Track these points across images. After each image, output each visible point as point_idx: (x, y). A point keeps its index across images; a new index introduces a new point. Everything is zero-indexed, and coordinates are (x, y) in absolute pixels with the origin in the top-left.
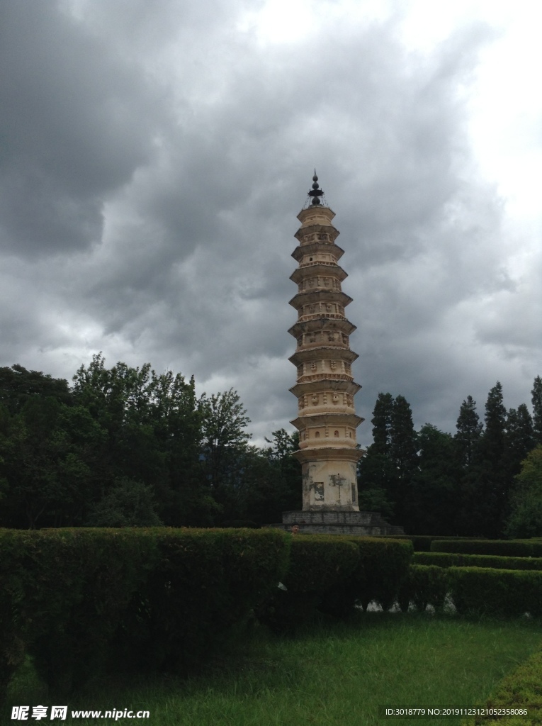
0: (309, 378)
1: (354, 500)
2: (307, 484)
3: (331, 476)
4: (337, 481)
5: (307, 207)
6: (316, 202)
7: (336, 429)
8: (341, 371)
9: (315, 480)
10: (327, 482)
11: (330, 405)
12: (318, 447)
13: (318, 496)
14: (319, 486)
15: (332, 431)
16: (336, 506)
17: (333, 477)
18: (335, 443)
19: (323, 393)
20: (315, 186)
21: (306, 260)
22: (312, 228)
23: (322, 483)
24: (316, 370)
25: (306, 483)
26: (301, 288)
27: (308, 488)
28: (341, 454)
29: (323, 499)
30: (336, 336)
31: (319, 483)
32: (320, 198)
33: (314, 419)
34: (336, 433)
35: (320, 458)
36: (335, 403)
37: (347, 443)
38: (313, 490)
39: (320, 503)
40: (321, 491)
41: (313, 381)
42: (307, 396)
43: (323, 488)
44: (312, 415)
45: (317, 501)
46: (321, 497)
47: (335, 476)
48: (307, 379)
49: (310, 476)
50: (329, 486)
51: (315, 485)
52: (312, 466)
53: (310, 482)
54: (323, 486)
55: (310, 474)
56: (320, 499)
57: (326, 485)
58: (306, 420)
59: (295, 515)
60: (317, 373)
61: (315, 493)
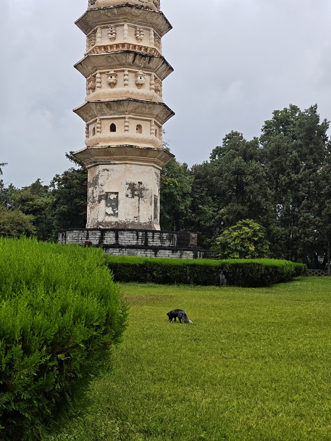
2: (95, 195)
3: (130, 184)
4: (136, 190)
7: (139, 122)
9: (106, 189)
10: (123, 192)
11: (132, 89)
13: (110, 211)
14: (112, 197)
15: (133, 125)
16: (133, 223)
18: (138, 141)
19: (123, 71)
23: (117, 193)
24: (114, 39)
25: (93, 192)
27: (97, 199)
29: (116, 215)
31: (112, 193)
34: (139, 127)
35: (115, 159)
36: (139, 85)
37: (152, 142)
38: (103, 202)
39: (113, 219)
40: (114, 204)
41: (110, 52)
42: (101, 73)
43: (116, 200)
44: (107, 100)
45: (107, 217)
46: (114, 211)
47: (134, 184)
48: (103, 49)
49: (100, 184)
50: (125, 197)
51: (107, 196)
52: (104, 170)
53: (100, 192)
54: (117, 197)
55: (100, 181)
56: (112, 214)
57: (121, 196)
58: (98, 107)
59: (77, 234)
60: (116, 42)
61: (107, 205)
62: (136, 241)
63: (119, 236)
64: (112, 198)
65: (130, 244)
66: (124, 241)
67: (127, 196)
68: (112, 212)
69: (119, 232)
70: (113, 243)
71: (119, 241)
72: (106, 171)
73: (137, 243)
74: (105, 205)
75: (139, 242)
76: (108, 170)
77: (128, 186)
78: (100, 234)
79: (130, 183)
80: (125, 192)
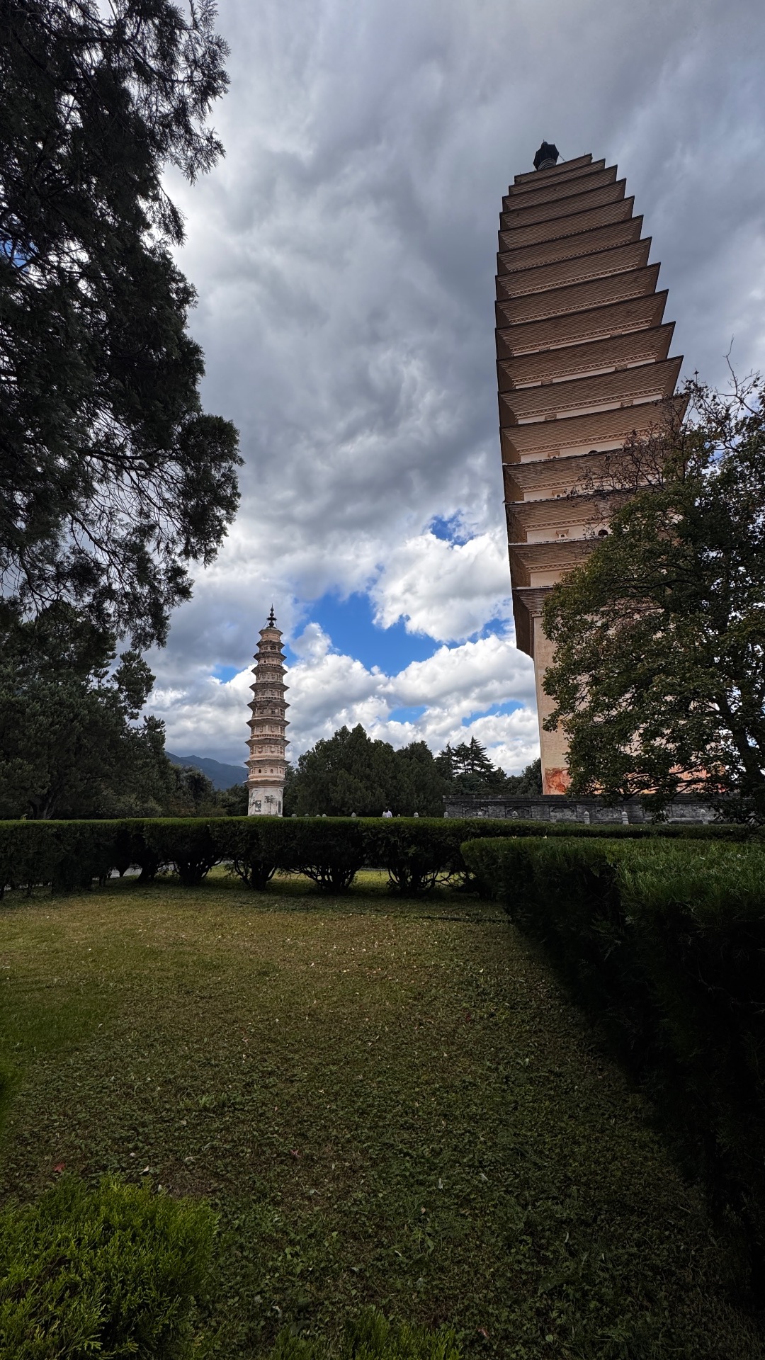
0: (258, 736)
1: (279, 811)
2: (251, 802)
4: (269, 800)
5: (265, 628)
6: (271, 625)
7: (271, 769)
8: (278, 732)
9: (256, 799)
10: (263, 800)
11: (269, 754)
12: (259, 779)
13: (257, 809)
14: (258, 803)
15: (269, 770)
16: (268, 815)
17: (267, 798)
18: (270, 777)
19: (266, 746)
20: (272, 615)
21: (262, 662)
22: (267, 643)
23: (260, 801)
24: (262, 731)
25: (251, 800)
26: (258, 678)
27: (251, 804)
28: (274, 784)
29: (259, 811)
30: (276, 711)
31: (258, 801)
32: (274, 622)
33: (258, 761)
34: (272, 771)
35: (260, 786)
36: (272, 752)
37: (278, 777)
38: (255, 804)
39: (258, 813)
40: (259, 806)
41: (260, 738)
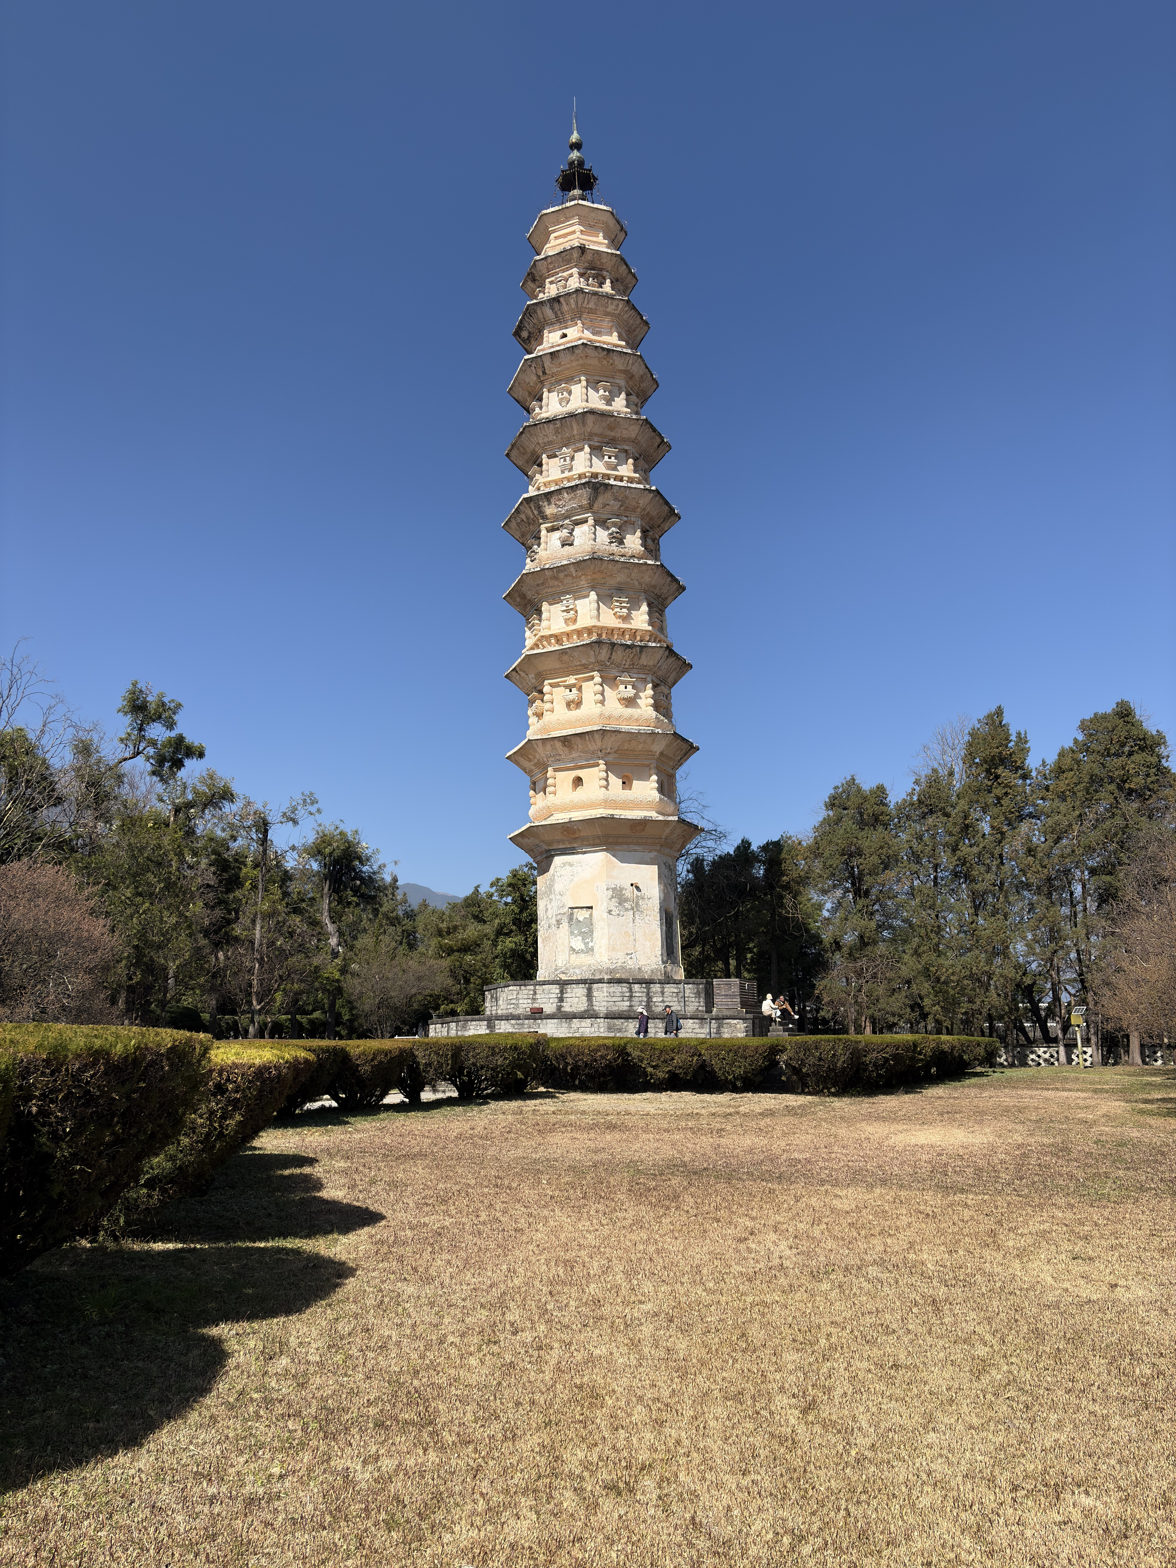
2: (549, 913)
3: (614, 889)
4: (627, 901)
7: (627, 771)
8: (638, 621)
9: (570, 902)
10: (602, 904)
11: (613, 710)
12: (578, 815)
13: (577, 943)
14: (582, 916)
16: (624, 966)
17: (618, 895)
18: (625, 805)
19: (593, 677)
21: (553, 339)
23: (589, 908)
24: (574, 620)
25: (548, 910)
27: (553, 921)
29: (590, 950)
31: (582, 908)
35: (583, 844)
36: (625, 701)
38: (565, 925)
39: (585, 960)
40: (586, 930)
41: (567, 645)
42: (551, 685)
43: (590, 921)
44: (565, 733)
45: (574, 956)
46: (586, 944)
47: (622, 889)
48: (553, 641)
49: (557, 892)
50: (605, 915)
51: (572, 914)
52: (564, 864)
53: (559, 908)
54: (591, 915)
55: (558, 887)
56: (582, 950)
57: (599, 913)
58: (548, 747)
59: (515, 993)
60: (579, 625)
61: (572, 933)
62: (628, 1003)
63: (595, 994)
64: (581, 919)
65: (615, 1009)
66: (604, 1004)
67: (610, 912)
68: (583, 947)
69: (595, 986)
70: (583, 1009)
71: (595, 1003)
72: (567, 867)
73: (631, 1006)
74: (567, 933)
75: (633, 1003)
76: (571, 865)
77: (610, 892)
78: (558, 991)
79: (613, 886)
80: (605, 904)
